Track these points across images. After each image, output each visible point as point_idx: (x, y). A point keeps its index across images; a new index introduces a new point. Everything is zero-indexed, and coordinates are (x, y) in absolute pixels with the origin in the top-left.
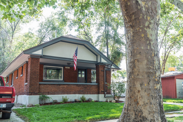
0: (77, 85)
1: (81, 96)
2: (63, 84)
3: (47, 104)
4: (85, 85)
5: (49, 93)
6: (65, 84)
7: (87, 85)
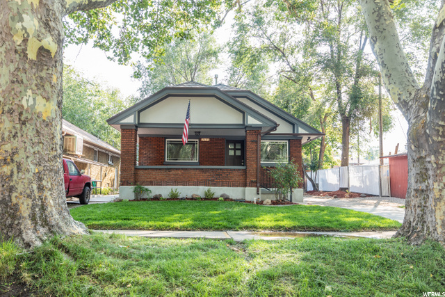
0: (202, 169)
1: (206, 188)
2: (176, 169)
3: (144, 200)
4: (218, 169)
5: (151, 183)
6: (179, 169)
7: (221, 169)
